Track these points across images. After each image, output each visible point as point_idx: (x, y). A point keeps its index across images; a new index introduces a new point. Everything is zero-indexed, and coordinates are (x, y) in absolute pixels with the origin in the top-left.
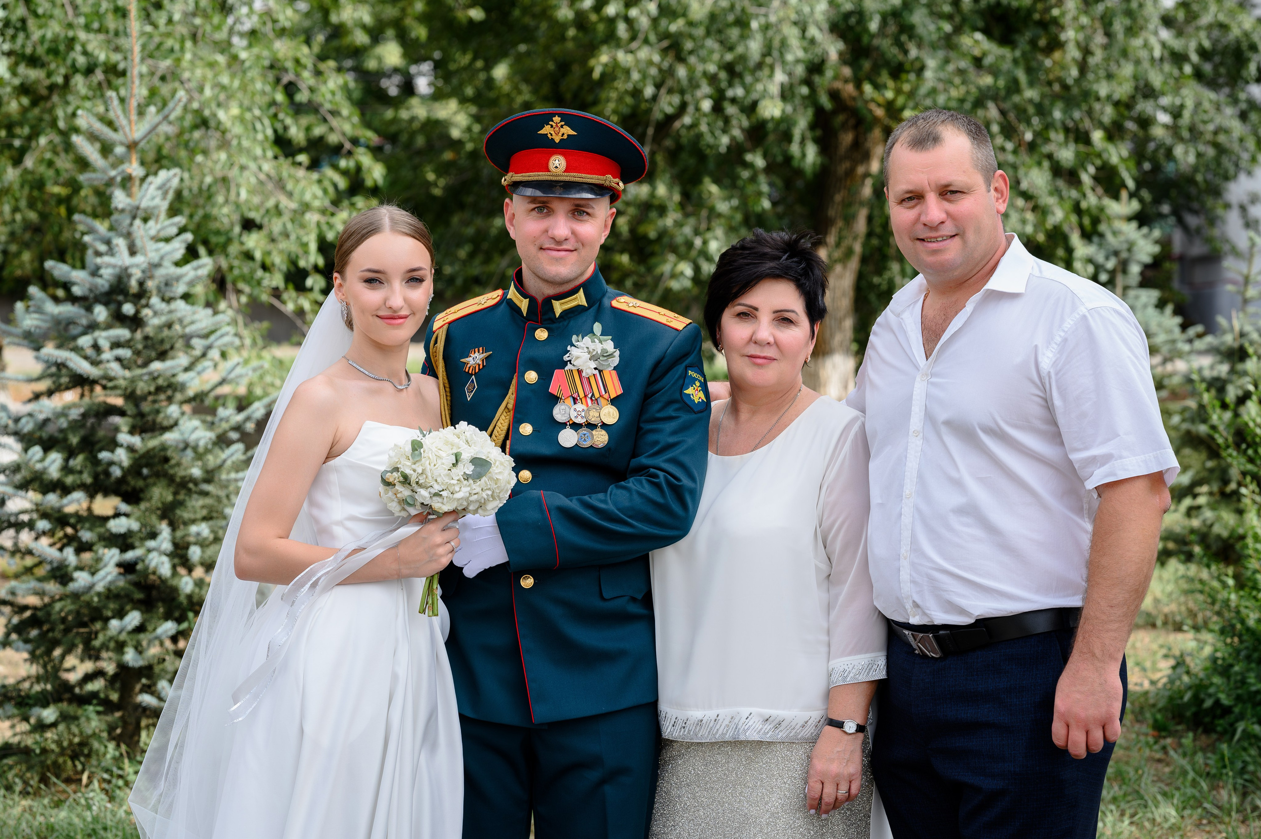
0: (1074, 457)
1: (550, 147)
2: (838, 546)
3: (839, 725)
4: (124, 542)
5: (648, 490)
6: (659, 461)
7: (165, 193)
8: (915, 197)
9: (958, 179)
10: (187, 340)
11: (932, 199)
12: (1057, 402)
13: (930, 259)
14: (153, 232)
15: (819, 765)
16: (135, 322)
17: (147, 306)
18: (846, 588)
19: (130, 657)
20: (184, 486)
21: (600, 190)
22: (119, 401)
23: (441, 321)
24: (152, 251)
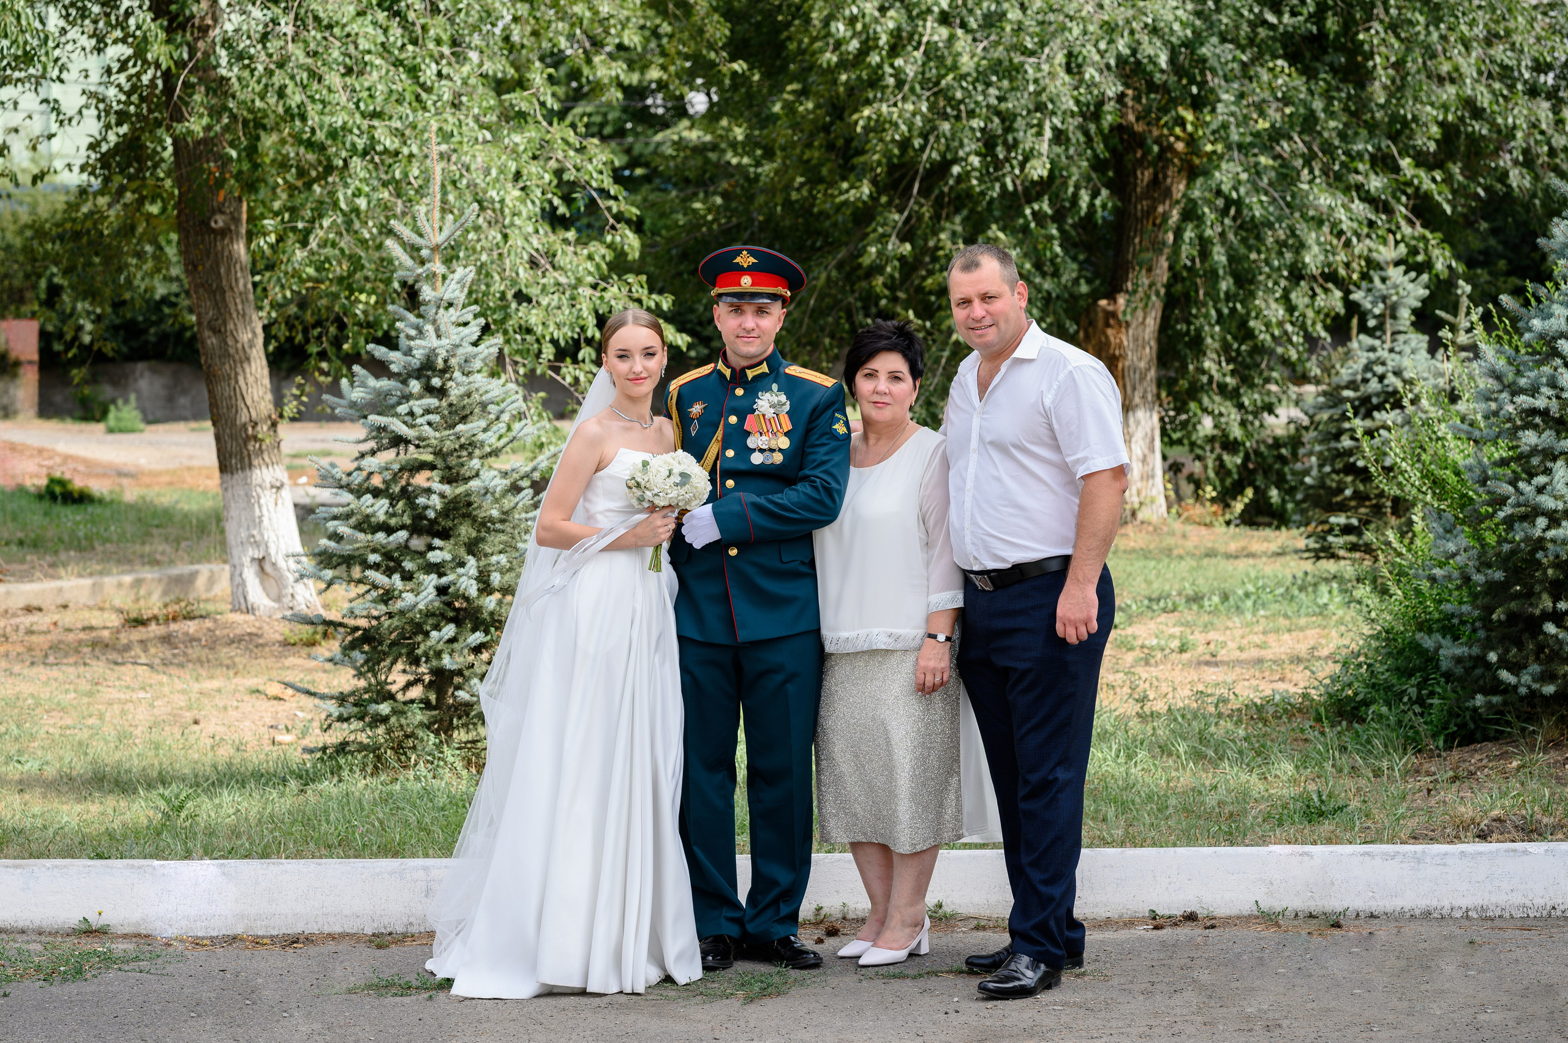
0: (1068, 460)
1: (741, 270)
2: (931, 523)
3: (934, 637)
4: (438, 569)
5: (809, 490)
6: (817, 472)
7: (463, 286)
8: (966, 302)
9: (992, 289)
10: (484, 406)
11: (977, 303)
12: (1056, 426)
13: (978, 340)
14: (454, 319)
15: (922, 663)
16: (442, 392)
17: (451, 379)
18: (937, 550)
19: (447, 662)
20: (484, 525)
21: (774, 297)
22: (429, 458)
23: (674, 385)
24: (455, 335)
